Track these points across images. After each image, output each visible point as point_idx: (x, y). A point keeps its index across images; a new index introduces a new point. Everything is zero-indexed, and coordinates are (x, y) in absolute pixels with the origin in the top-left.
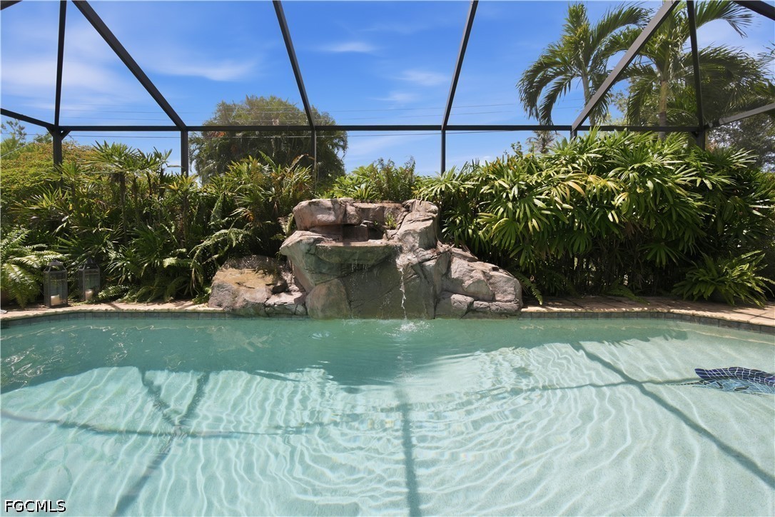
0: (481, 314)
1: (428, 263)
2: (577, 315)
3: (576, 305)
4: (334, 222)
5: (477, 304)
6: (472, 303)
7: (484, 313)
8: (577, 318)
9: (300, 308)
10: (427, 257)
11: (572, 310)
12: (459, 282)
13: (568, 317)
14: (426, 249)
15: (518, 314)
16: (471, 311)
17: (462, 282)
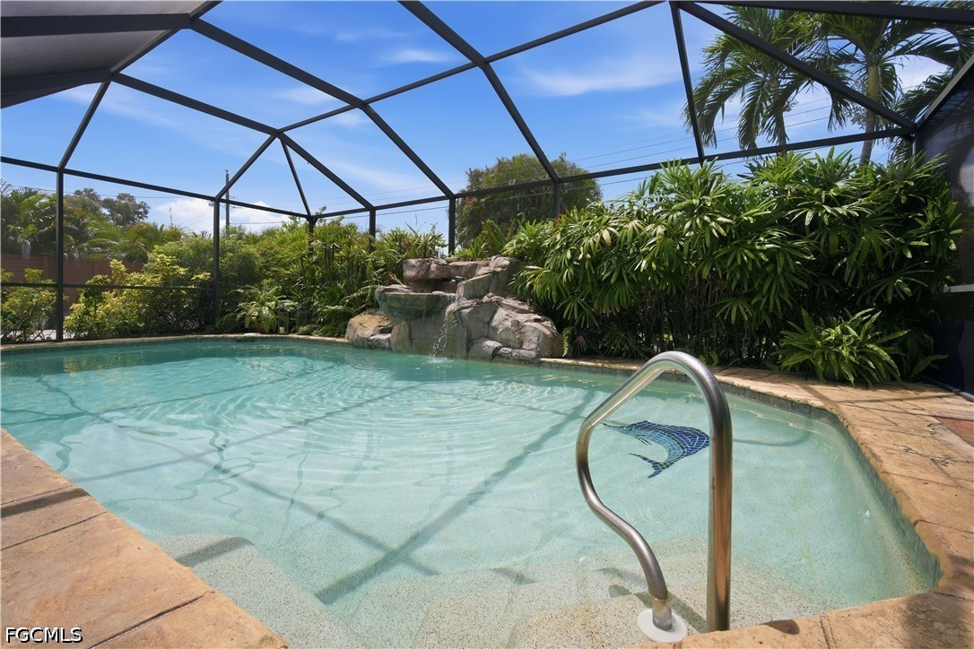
0: (505, 359)
1: (464, 311)
2: (594, 369)
3: (594, 362)
4: (415, 277)
5: (504, 350)
6: (497, 349)
7: (506, 359)
8: (595, 372)
9: (387, 344)
10: (466, 305)
11: (593, 364)
12: (495, 329)
13: (585, 371)
14: (469, 298)
15: (535, 361)
16: (496, 354)
17: (497, 329)
